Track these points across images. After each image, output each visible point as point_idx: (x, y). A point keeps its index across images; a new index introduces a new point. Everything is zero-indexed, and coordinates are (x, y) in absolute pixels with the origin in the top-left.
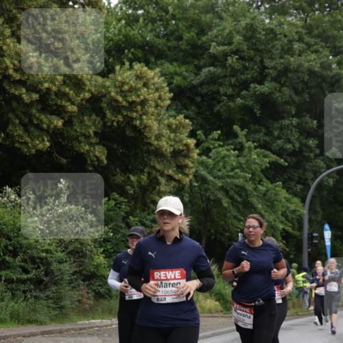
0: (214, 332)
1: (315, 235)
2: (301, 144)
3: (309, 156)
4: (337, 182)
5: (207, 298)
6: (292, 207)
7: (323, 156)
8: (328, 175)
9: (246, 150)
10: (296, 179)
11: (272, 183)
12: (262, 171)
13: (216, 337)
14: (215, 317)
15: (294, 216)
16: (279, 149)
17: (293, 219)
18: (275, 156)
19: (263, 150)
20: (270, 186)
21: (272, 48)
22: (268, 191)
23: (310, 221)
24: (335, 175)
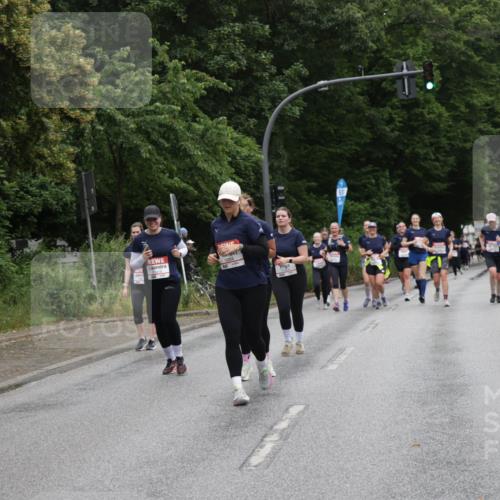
1: (280, 188)
2: (249, 59)
4: (306, 110)
6: (245, 152)
7: (283, 74)
8: (290, 102)
9: (171, 72)
10: (247, 110)
11: (212, 119)
12: (196, 102)
15: (248, 164)
16: (218, 69)
17: (246, 168)
18: (213, 78)
19: (194, 71)
20: (210, 122)
22: (207, 130)
23: (272, 169)
24: (301, 101)
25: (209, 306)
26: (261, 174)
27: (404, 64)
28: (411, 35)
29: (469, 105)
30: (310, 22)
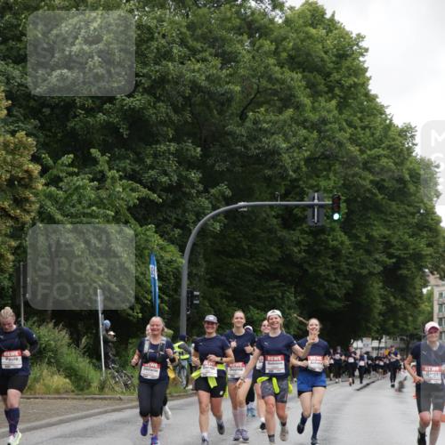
0: (61, 418)
1: (196, 293)
2: (180, 176)
3: (190, 192)
4: (225, 227)
5: (53, 374)
6: (168, 257)
7: (209, 192)
8: (213, 218)
9: (109, 180)
10: (174, 221)
11: (141, 226)
12: (129, 209)
13: (63, 425)
14: (64, 398)
15: (170, 269)
16: (151, 183)
17: (168, 272)
18: (146, 190)
19: (130, 182)
20: (140, 229)
21: (146, 49)
23: (190, 275)
24: (222, 218)
25: (122, 392)
26: (181, 280)
27: (316, 195)
28: (325, 170)
29: (369, 237)
30: (238, 148)
